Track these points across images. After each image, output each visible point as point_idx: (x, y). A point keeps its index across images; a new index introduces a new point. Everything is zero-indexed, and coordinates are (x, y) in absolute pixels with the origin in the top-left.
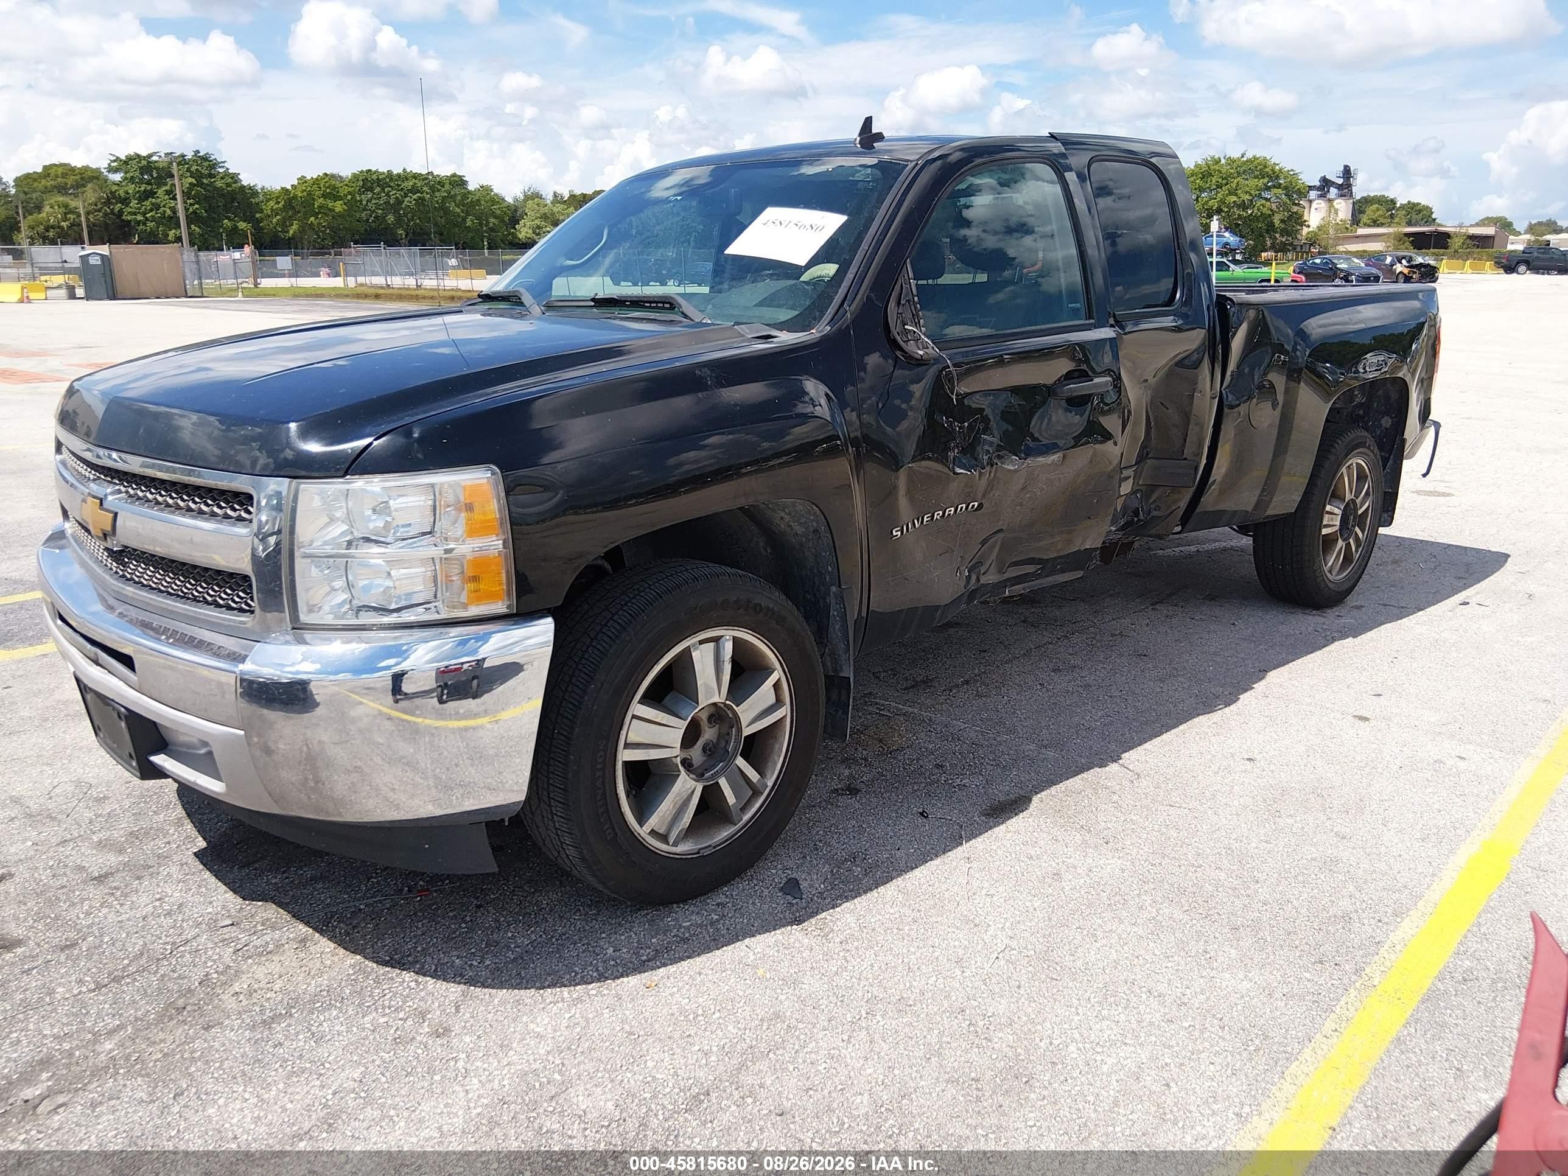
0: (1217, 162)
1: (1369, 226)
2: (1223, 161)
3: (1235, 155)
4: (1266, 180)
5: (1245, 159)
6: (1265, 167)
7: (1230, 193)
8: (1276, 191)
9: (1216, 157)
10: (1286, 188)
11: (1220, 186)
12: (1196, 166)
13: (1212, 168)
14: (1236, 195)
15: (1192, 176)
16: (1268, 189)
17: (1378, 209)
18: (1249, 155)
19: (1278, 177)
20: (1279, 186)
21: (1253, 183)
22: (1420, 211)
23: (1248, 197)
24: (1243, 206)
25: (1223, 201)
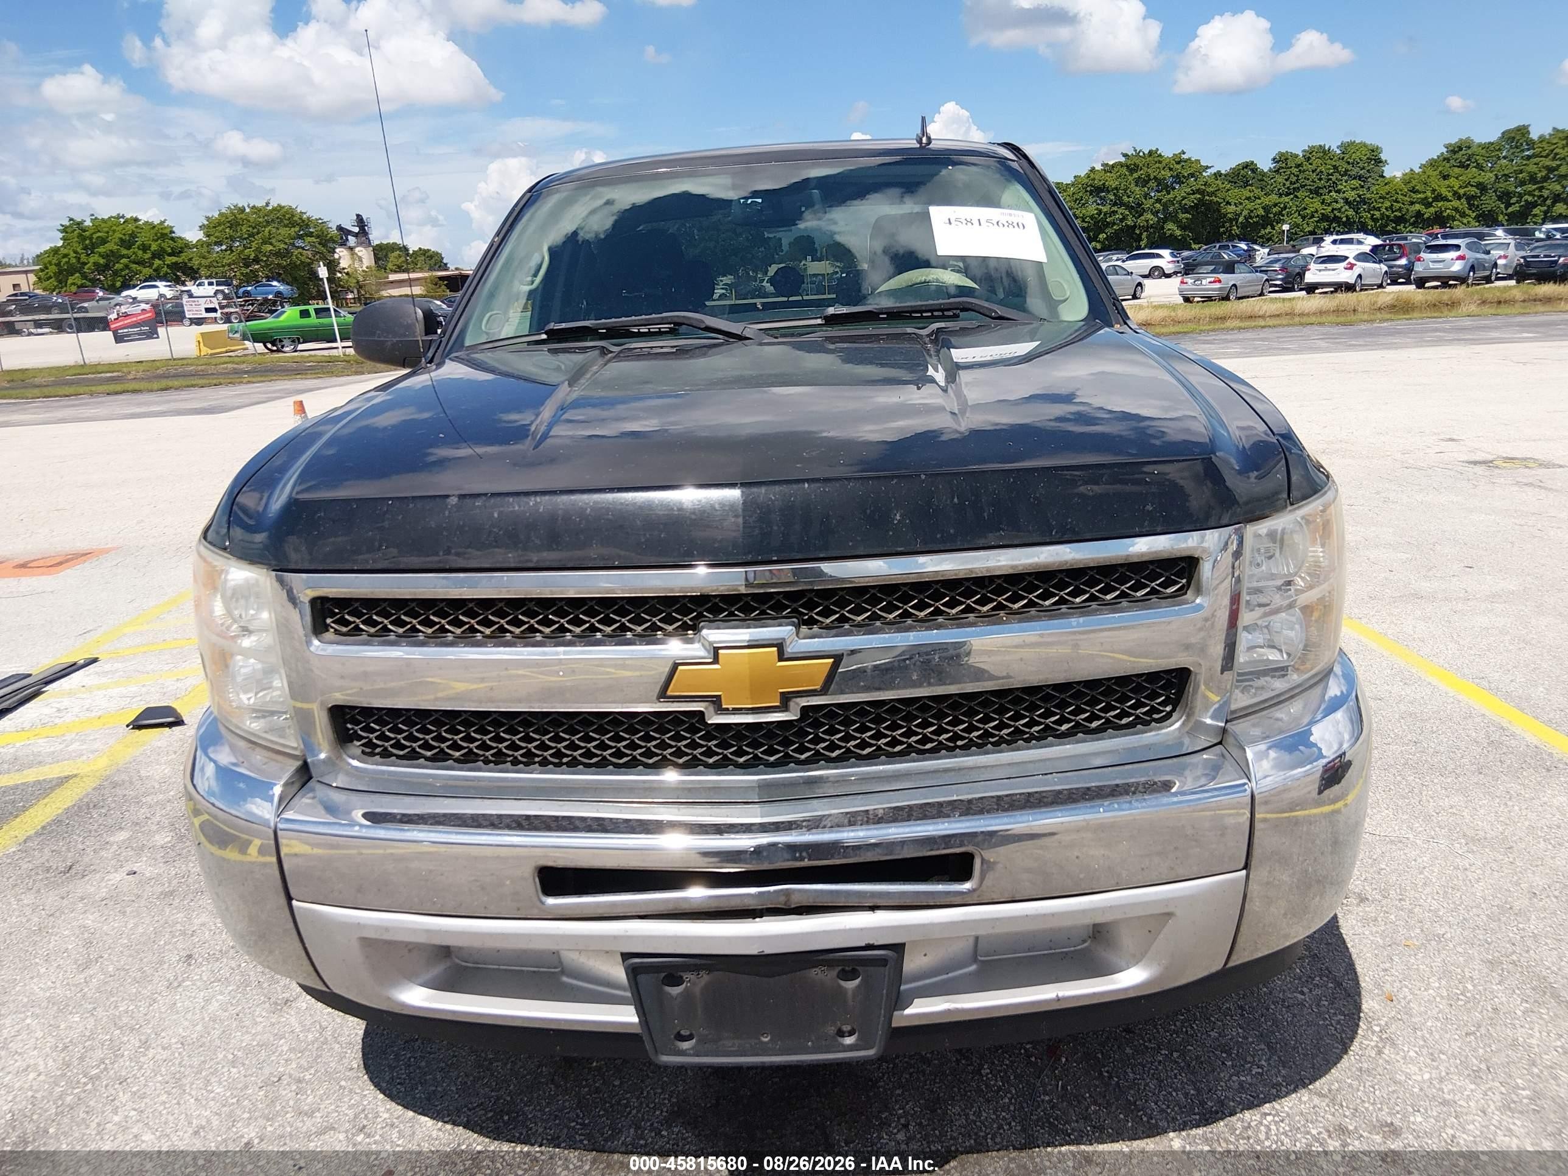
0: (242, 210)
1: (396, 272)
2: (248, 210)
3: (260, 203)
4: (297, 229)
5: (270, 208)
6: (293, 216)
7: (264, 243)
8: (309, 239)
9: (240, 205)
10: (318, 237)
11: (252, 235)
12: (221, 214)
13: (239, 216)
14: (271, 244)
15: (220, 225)
16: (300, 237)
17: (400, 256)
18: (274, 204)
19: (307, 226)
20: (311, 235)
21: (284, 231)
22: (431, 257)
23: (283, 246)
24: (278, 254)
25: (258, 250)
